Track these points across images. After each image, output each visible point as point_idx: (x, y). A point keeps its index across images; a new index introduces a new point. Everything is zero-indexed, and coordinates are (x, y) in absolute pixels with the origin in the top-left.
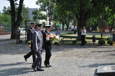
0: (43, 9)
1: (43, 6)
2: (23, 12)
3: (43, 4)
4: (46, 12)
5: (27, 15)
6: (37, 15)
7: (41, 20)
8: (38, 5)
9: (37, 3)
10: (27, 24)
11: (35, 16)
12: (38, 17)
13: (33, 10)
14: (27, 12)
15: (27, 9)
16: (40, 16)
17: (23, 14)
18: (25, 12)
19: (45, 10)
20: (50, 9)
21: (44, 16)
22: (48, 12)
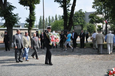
0: (99, 12)
1: (99, 9)
2: (80, 16)
3: (99, 7)
4: (102, 15)
5: (84, 19)
6: (94, 18)
7: (98, 24)
8: (94, 8)
9: (93, 7)
10: (75, 28)
11: (91, 20)
12: (94, 21)
13: (90, 14)
14: (84, 16)
15: (84, 13)
16: (97, 19)
17: (80, 19)
18: (82, 16)
19: (101, 13)
20: (106, 12)
21: (101, 19)
22: (104, 15)
